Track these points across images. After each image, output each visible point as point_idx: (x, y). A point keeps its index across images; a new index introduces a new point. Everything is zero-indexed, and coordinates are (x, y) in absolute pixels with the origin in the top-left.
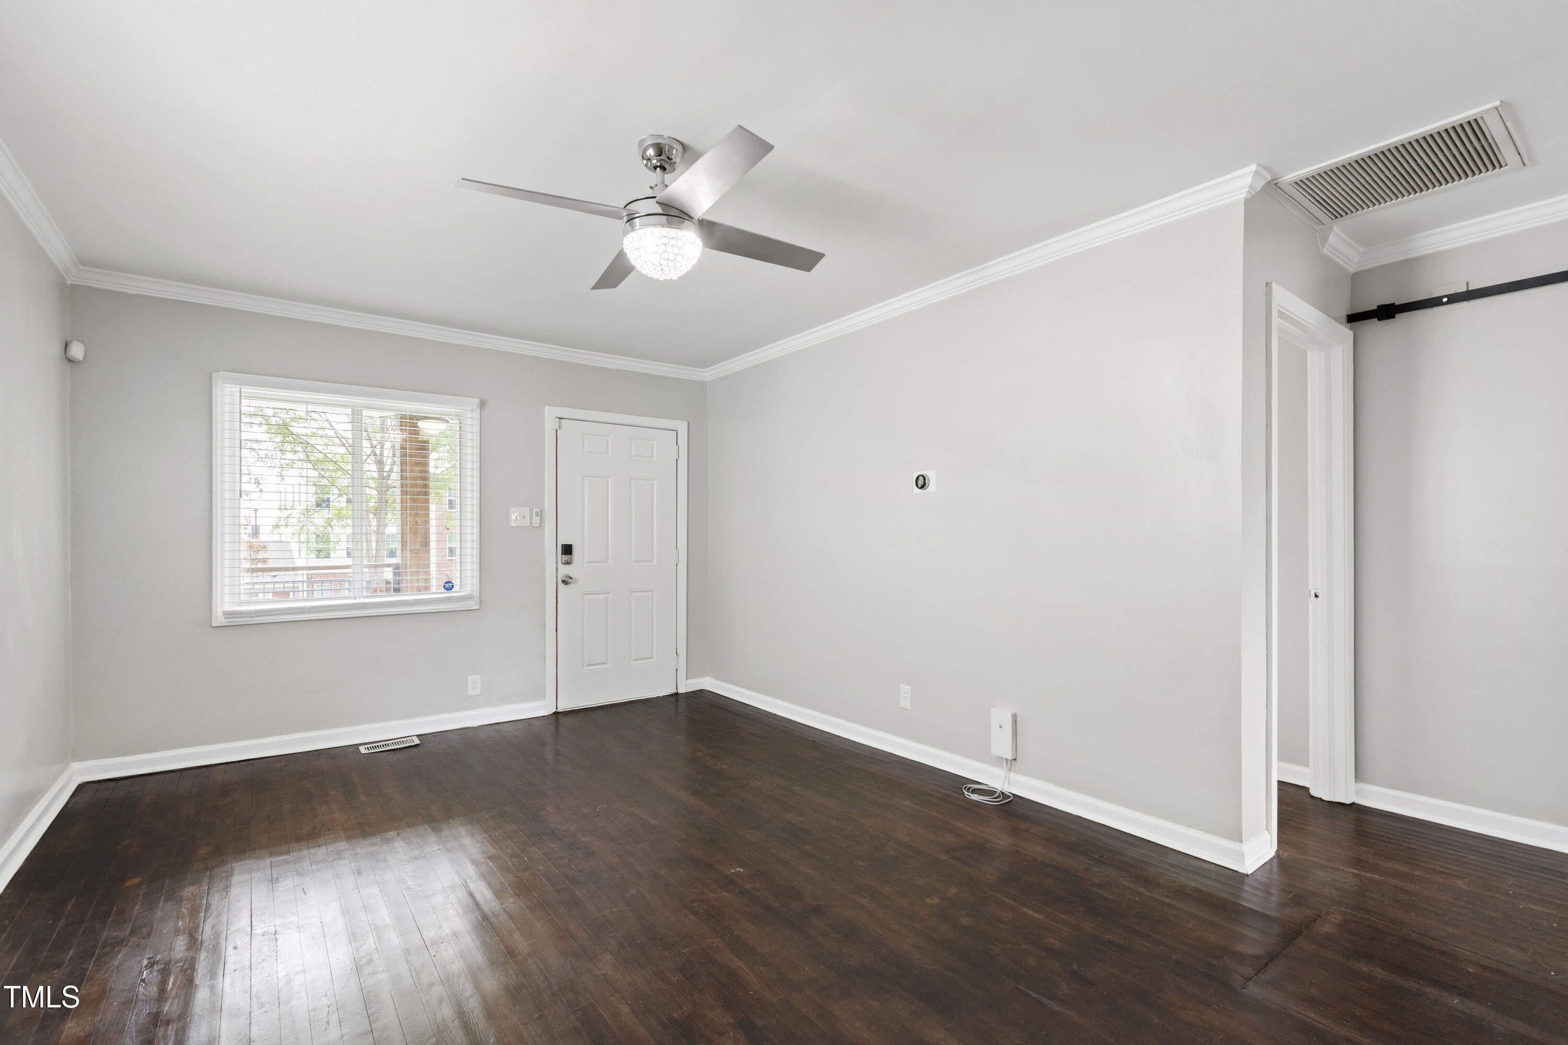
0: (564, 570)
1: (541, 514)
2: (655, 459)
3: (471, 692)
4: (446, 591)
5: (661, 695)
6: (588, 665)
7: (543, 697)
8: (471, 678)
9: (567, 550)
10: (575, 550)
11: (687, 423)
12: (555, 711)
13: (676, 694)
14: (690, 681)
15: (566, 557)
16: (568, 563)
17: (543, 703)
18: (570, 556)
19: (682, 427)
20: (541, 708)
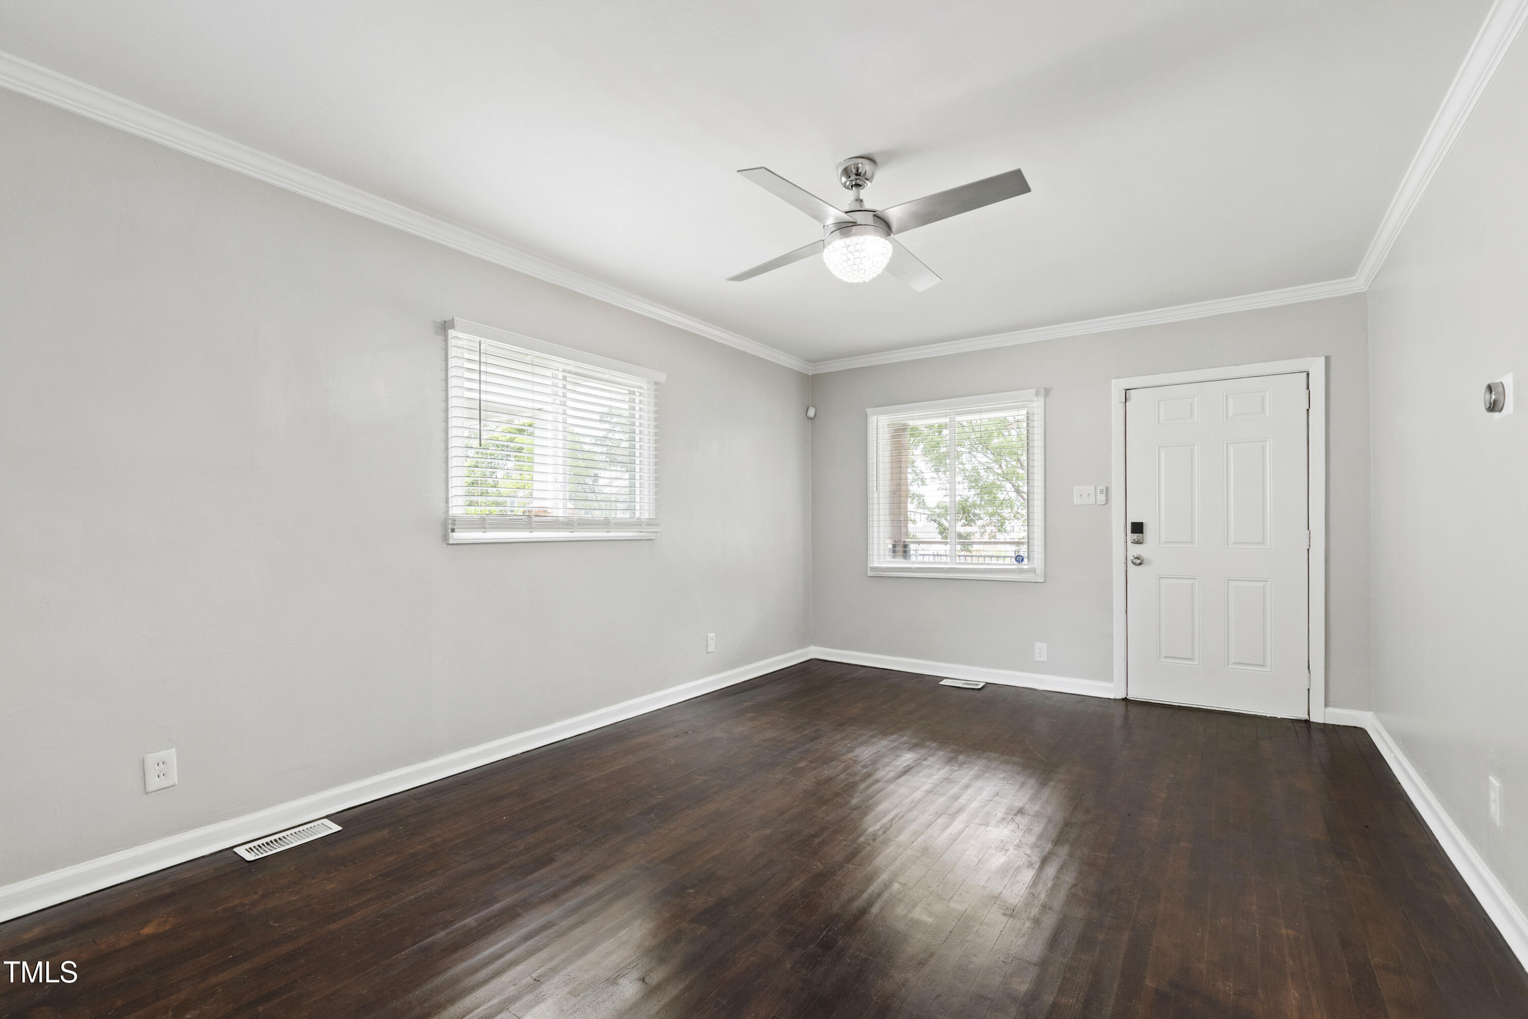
0: (1135, 550)
1: (1107, 491)
2: (1268, 415)
3: (1037, 658)
4: (1016, 563)
5: (1279, 717)
6: (1166, 657)
7: (1110, 679)
8: (1037, 644)
9: (1138, 528)
10: (1147, 529)
11: (1323, 359)
12: (1124, 697)
13: (1307, 722)
14: (1329, 710)
15: (1135, 536)
16: (1138, 542)
17: (1110, 685)
18: (1141, 535)
19: (1317, 368)
20: (1111, 690)
